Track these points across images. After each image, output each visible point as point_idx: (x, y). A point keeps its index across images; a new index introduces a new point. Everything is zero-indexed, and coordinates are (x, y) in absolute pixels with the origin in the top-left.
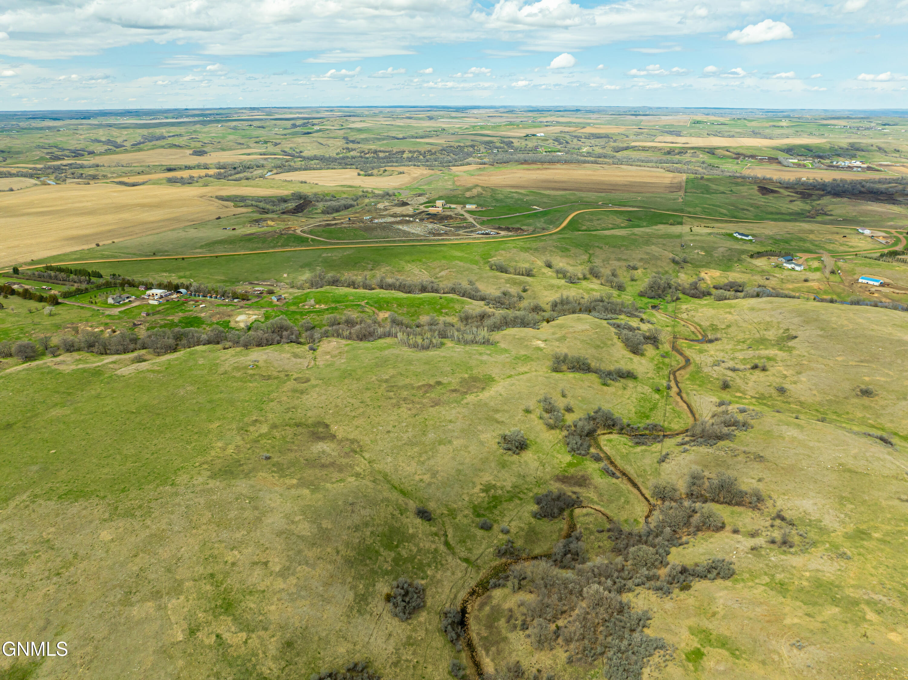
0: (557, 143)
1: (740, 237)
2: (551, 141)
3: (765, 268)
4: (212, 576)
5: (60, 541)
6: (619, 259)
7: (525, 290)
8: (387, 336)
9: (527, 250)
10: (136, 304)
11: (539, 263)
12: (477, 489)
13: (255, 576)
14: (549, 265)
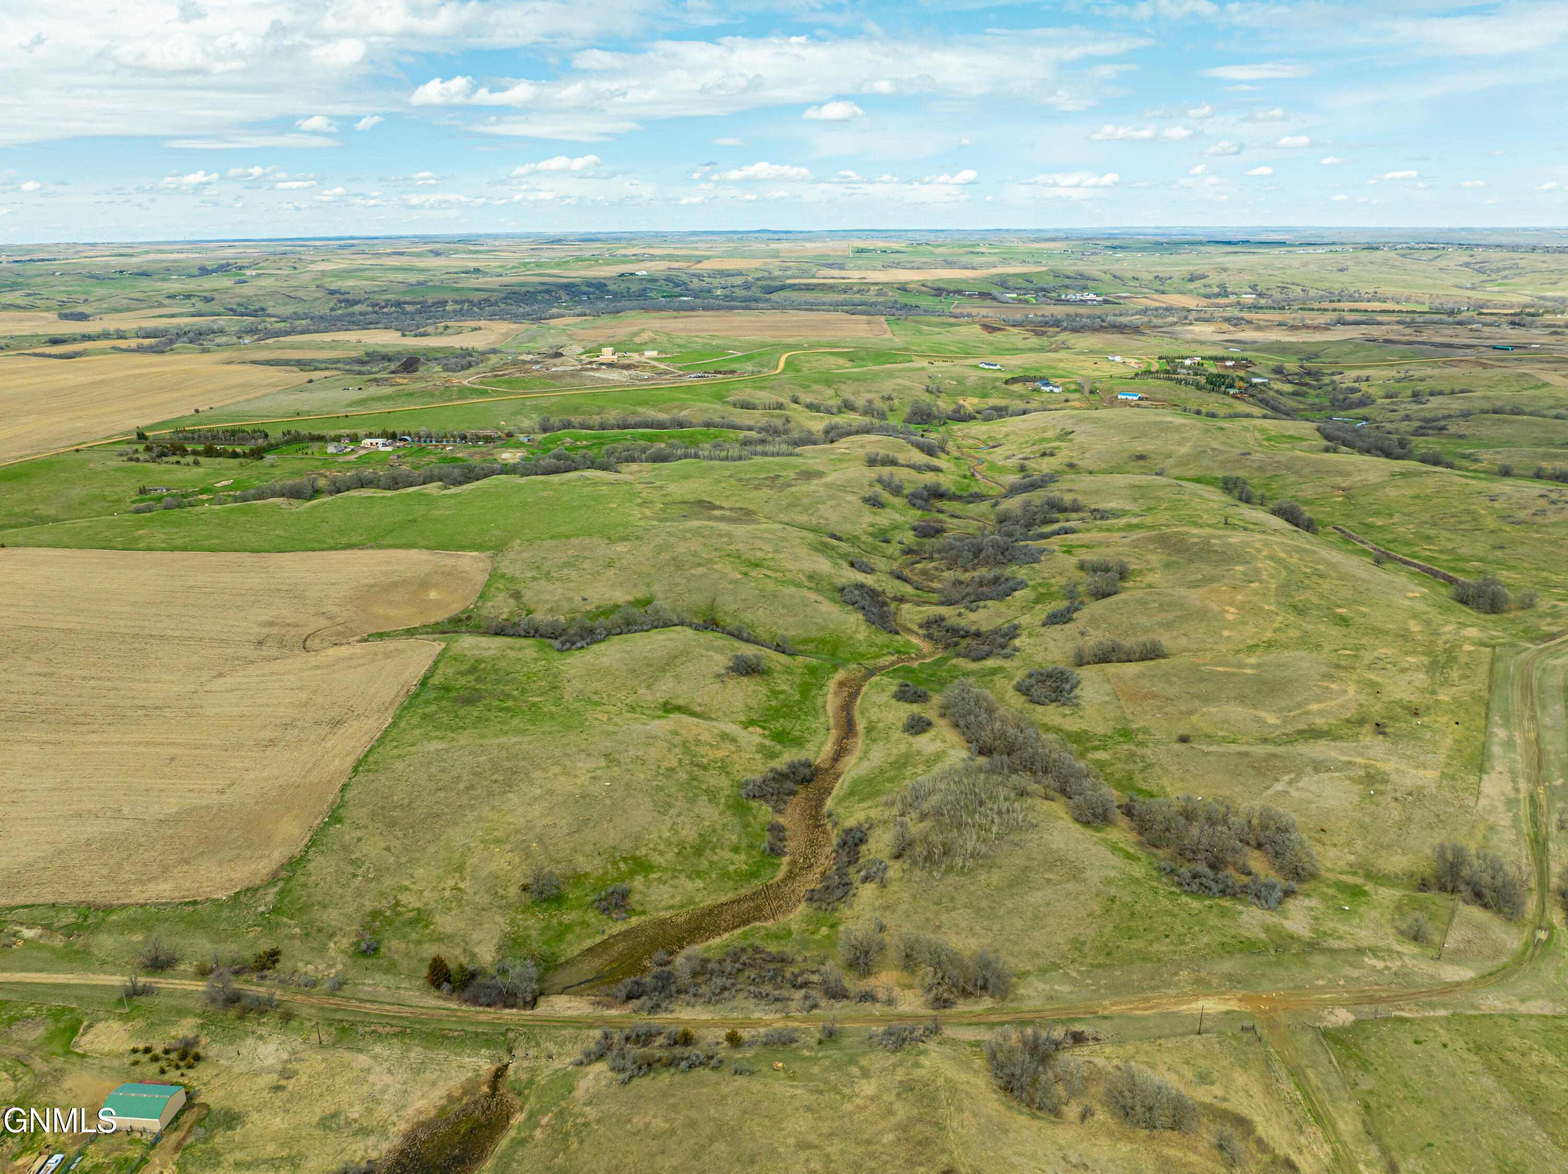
0: (671, 285)
1: (987, 367)
2: (662, 282)
3: (1023, 392)
4: (729, 555)
5: (586, 554)
6: (870, 392)
7: (788, 421)
8: (686, 456)
9: (762, 388)
10: (363, 452)
11: (785, 400)
12: (864, 526)
13: (759, 554)
14: (796, 401)
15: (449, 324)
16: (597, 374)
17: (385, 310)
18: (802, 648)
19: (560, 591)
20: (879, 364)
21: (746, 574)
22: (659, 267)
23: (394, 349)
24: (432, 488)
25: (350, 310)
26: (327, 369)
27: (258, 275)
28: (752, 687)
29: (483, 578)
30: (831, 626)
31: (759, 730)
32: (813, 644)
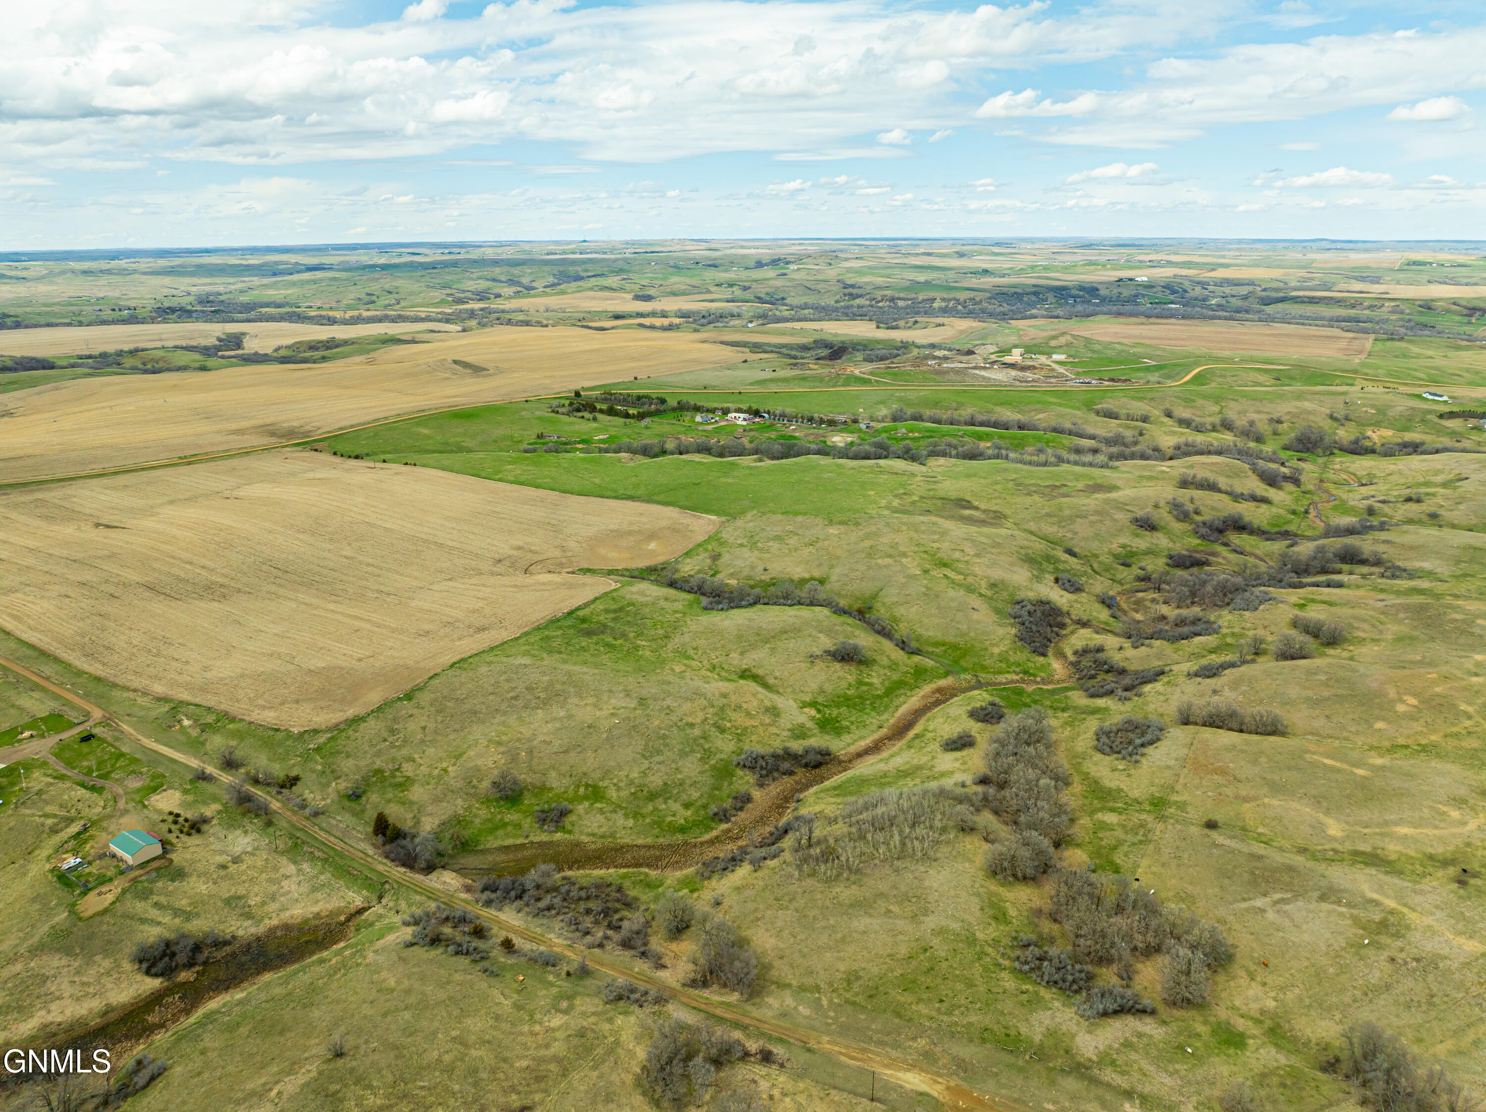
0: (1168, 292)
1: (1431, 397)
2: (1160, 288)
3: (1459, 430)
4: (925, 552)
5: (800, 532)
6: (1259, 412)
7: (1141, 434)
8: (997, 457)
9: (1140, 399)
10: (723, 423)
11: (1156, 413)
12: (1115, 546)
13: (957, 555)
14: (1169, 415)
15: (918, 319)
16: (983, 373)
17: (880, 304)
18: (931, 649)
19: (753, 559)
20: (1310, 385)
21: (926, 572)
22: (1166, 273)
23: (840, 339)
24: (747, 461)
25: (852, 302)
26: (772, 352)
27: (799, 269)
29: (700, 538)
30: (972, 634)
31: (813, 712)
32: (943, 648)
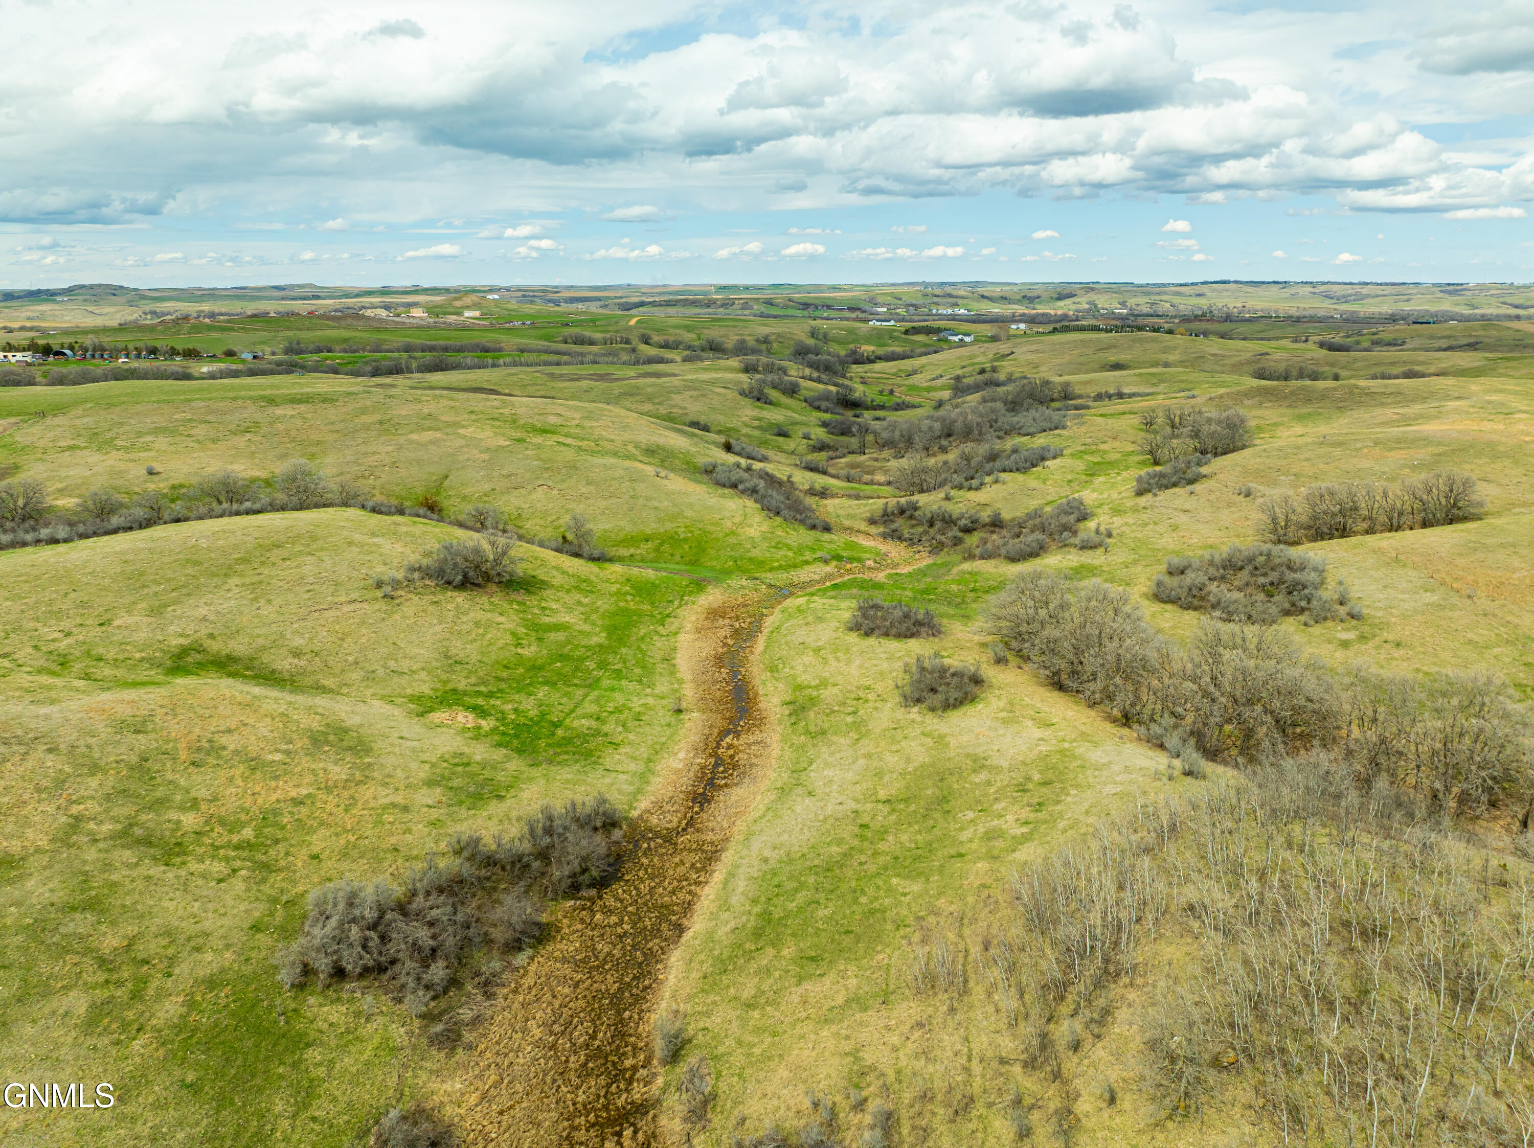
6: (742, 335)
18: (624, 552)
19: (112, 463)
28: (479, 615)
31: (465, 718)
32: (650, 545)
